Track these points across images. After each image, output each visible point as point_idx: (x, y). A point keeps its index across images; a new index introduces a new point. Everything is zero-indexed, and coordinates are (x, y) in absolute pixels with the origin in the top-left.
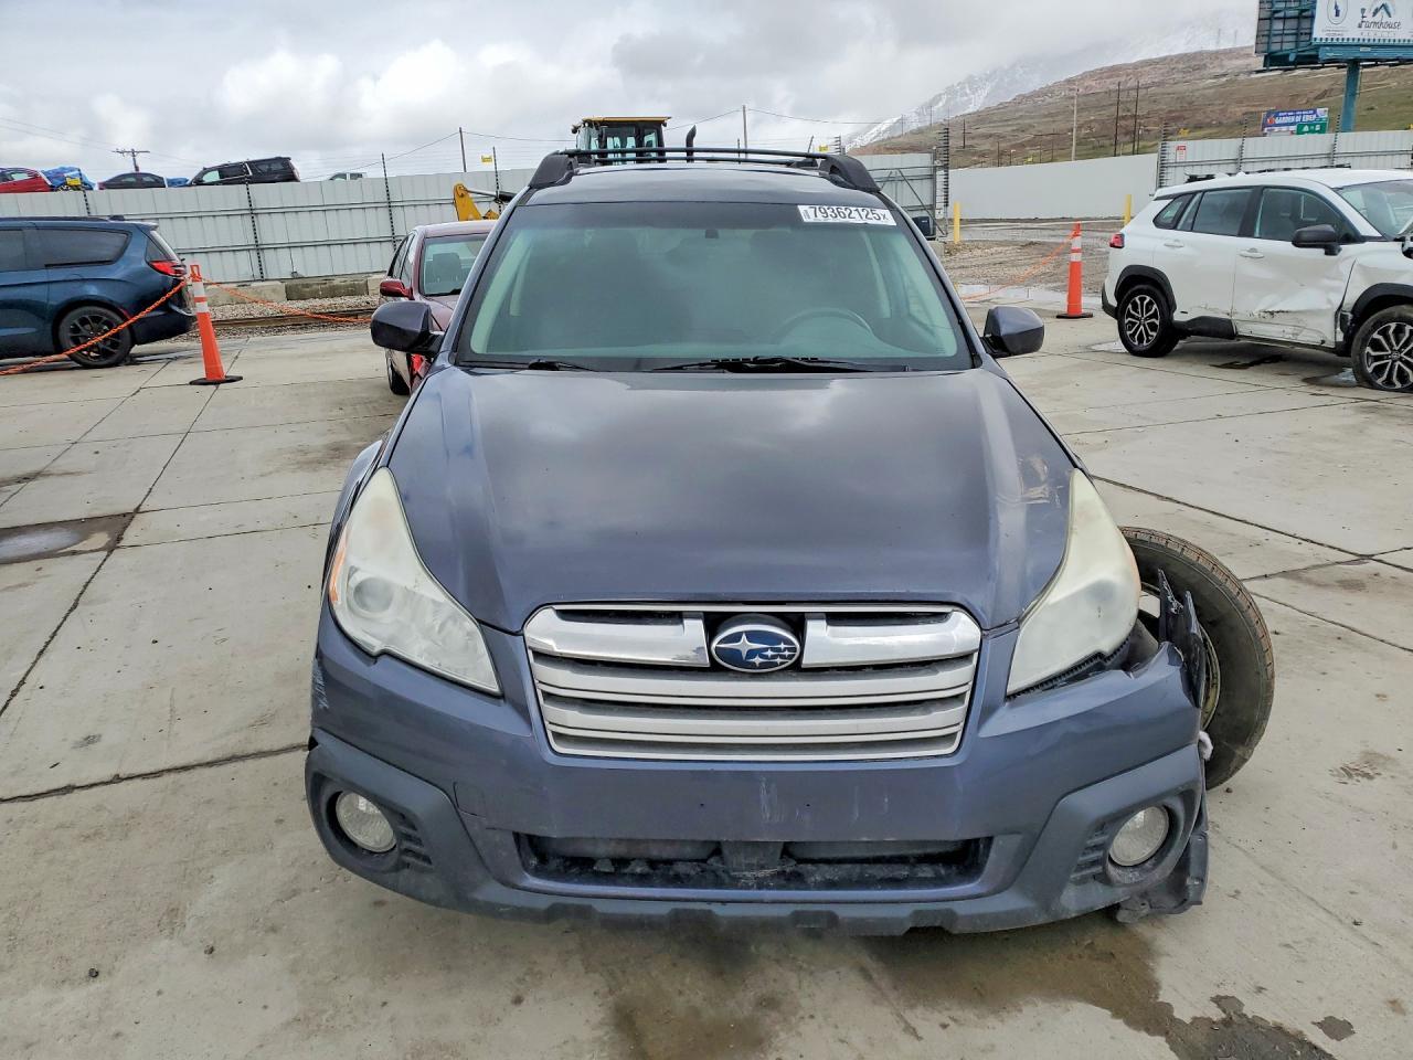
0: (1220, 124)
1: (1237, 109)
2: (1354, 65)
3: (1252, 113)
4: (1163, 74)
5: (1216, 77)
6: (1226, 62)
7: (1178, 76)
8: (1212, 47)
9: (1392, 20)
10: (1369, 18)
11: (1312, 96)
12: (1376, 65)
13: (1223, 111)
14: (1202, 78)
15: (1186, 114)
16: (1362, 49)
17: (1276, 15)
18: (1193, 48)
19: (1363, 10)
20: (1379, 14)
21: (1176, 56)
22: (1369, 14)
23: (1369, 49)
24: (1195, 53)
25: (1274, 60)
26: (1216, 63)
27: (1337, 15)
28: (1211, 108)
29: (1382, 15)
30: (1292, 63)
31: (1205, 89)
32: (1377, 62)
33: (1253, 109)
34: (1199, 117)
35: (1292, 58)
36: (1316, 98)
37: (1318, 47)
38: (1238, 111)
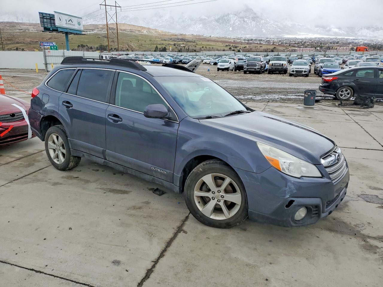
0: (24, 43)
1: (28, 39)
2: (67, 34)
3: (32, 41)
4: (3, 27)
5: (19, 30)
6: (21, 26)
7: (8, 28)
8: (16, 21)
9: (73, 24)
10: (68, 22)
11: (47, 39)
12: (71, 34)
13: (24, 40)
14: (15, 29)
15: (13, 39)
16: (68, 30)
17: (44, 17)
18: (10, 21)
19: (66, 20)
20: (70, 21)
21: (6, 22)
22: (68, 21)
23: (69, 30)
24: (11, 22)
25: (46, 29)
26: (18, 26)
27: (60, 20)
28: (20, 38)
29: (70, 22)
30: (51, 31)
31: (17, 32)
32: (71, 33)
33: (32, 40)
34: (17, 40)
35: (51, 29)
36: (48, 39)
37: (57, 28)
38: (28, 40)
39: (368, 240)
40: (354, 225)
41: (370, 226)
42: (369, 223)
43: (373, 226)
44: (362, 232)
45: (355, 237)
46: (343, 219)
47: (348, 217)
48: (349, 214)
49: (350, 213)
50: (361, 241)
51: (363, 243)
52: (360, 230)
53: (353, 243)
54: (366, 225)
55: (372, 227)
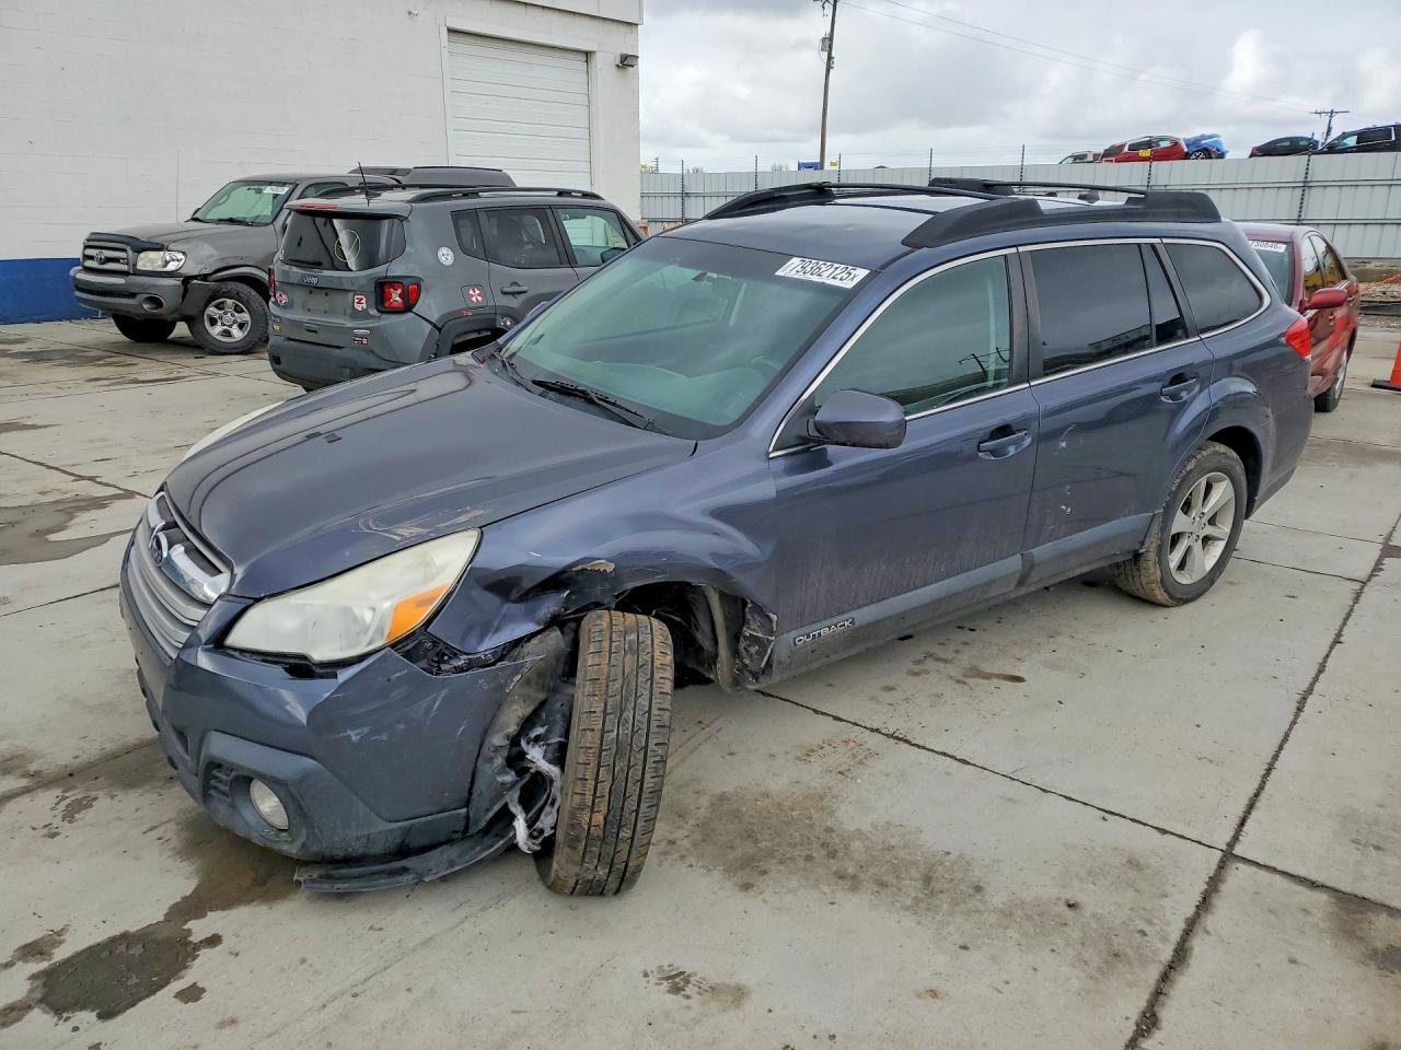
39: (24, 782)
40: (96, 799)
41: (45, 826)
42: (53, 836)
43: (35, 832)
44: (58, 792)
45: (66, 767)
46: (149, 796)
47: (139, 813)
48: (146, 827)
49: (145, 833)
50: (44, 767)
51: (33, 767)
52: (67, 795)
53: (61, 751)
54: (57, 822)
55: (34, 829)
